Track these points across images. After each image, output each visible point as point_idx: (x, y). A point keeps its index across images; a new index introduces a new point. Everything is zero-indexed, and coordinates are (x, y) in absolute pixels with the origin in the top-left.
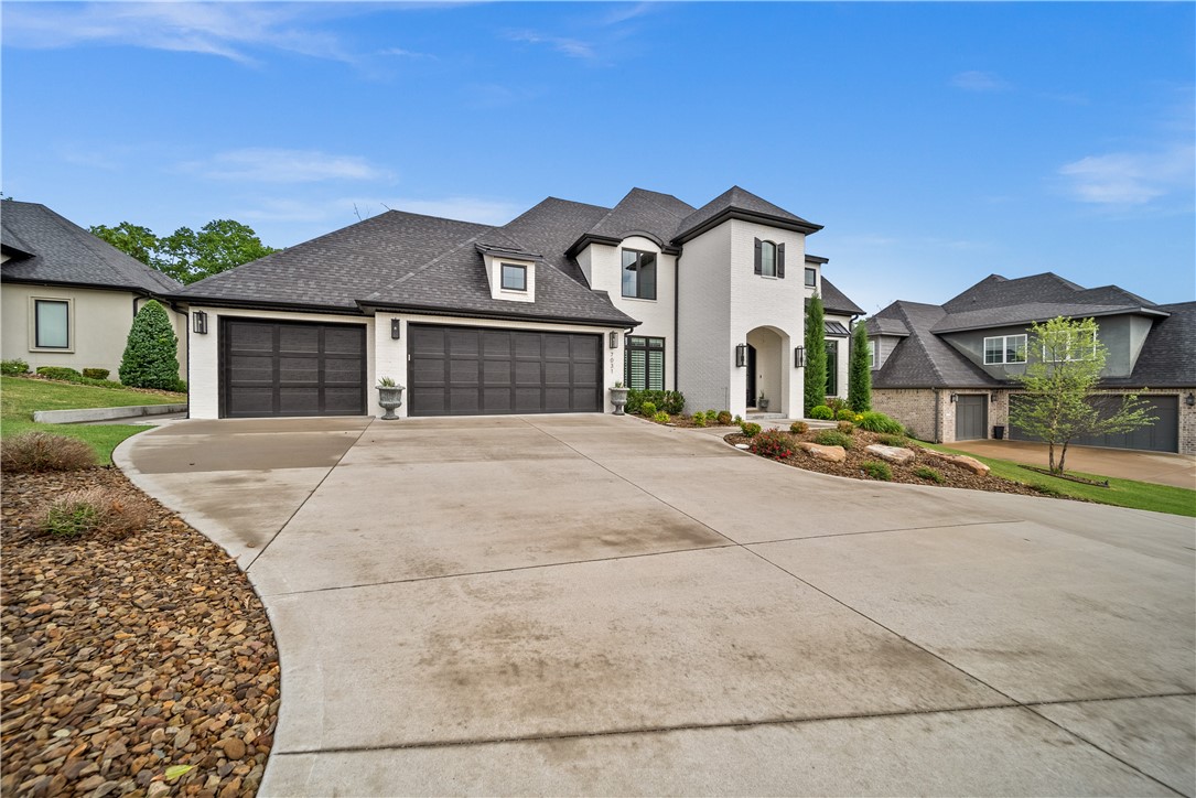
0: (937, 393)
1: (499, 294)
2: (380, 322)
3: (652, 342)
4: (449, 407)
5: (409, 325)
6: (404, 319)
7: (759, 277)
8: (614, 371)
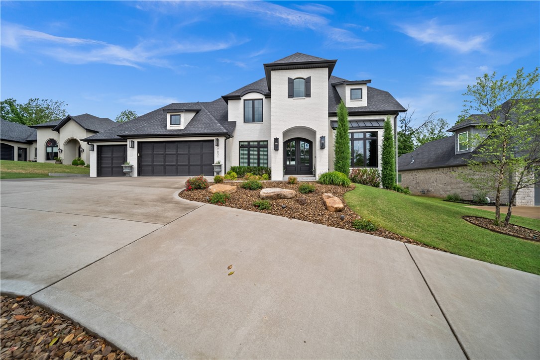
1: (169, 127)
2: (129, 143)
3: (261, 143)
4: (153, 173)
5: (139, 143)
6: (136, 141)
7: (291, 99)
8: (219, 157)
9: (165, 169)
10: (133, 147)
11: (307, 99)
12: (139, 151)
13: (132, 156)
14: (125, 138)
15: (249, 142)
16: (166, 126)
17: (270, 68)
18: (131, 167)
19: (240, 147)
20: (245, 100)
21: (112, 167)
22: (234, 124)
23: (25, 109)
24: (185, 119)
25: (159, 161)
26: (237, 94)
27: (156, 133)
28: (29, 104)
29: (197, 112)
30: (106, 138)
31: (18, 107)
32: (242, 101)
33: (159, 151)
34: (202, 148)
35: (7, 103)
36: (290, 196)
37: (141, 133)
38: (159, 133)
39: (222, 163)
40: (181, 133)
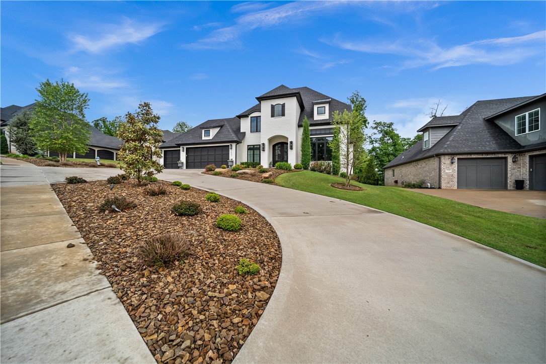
0: (440, 158)
1: (204, 138)
2: (181, 149)
3: (255, 146)
4: (194, 167)
5: (187, 148)
6: (185, 147)
7: (273, 118)
8: (232, 156)
9: (201, 164)
10: (183, 151)
11: (283, 117)
12: (186, 154)
13: (183, 157)
14: (179, 146)
15: (254, 146)
16: (202, 138)
17: (260, 99)
18: (182, 163)
19: (248, 149)
20: (251, 117)
21: (172, 164)
22: (244, 133)
23: (112, 124)
24: (213, 132)
25: (198, 159)
26: (247, 114)
27: (196, 142)
28: (115, 120)
29: (221, 127)
30: (169, 146)
31: (108, 123)
32: (249, 118)
33: (198, 153)
34: (222, 151)
35: (101, 121)
36: (250, 173)
37: (188, 142)
38: (198, 142)
39: (234, 160)
40: (210, 141)
